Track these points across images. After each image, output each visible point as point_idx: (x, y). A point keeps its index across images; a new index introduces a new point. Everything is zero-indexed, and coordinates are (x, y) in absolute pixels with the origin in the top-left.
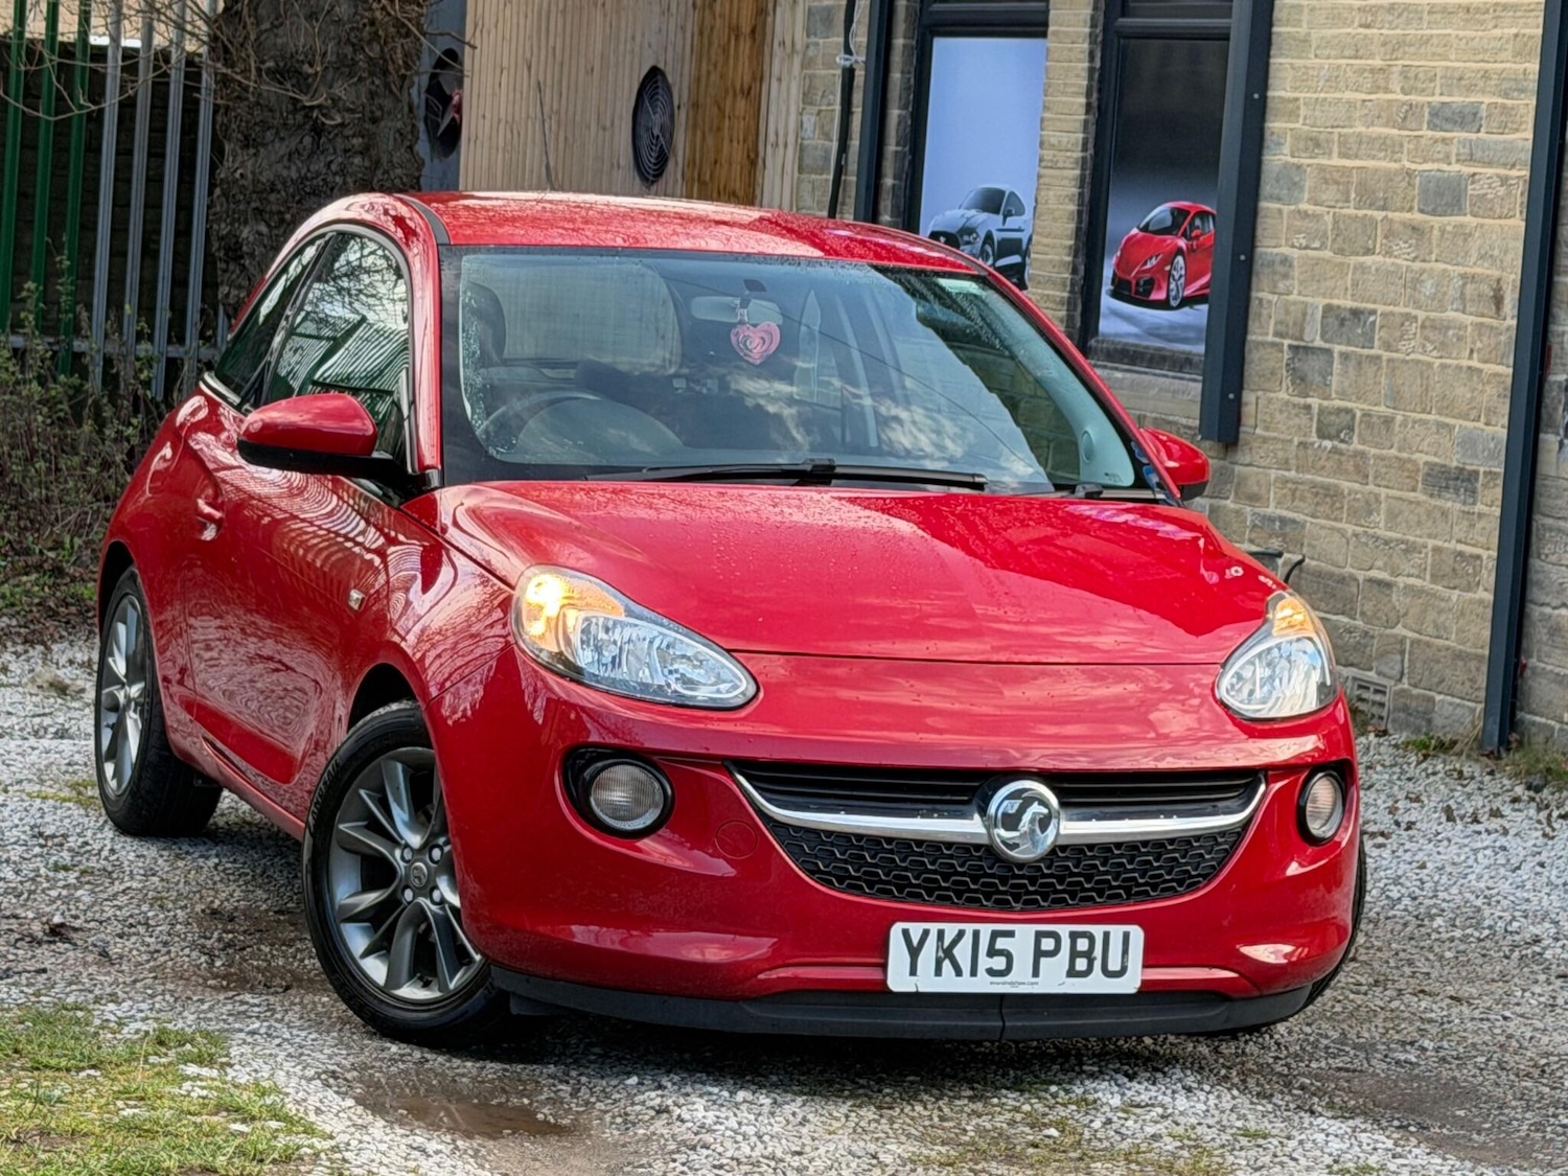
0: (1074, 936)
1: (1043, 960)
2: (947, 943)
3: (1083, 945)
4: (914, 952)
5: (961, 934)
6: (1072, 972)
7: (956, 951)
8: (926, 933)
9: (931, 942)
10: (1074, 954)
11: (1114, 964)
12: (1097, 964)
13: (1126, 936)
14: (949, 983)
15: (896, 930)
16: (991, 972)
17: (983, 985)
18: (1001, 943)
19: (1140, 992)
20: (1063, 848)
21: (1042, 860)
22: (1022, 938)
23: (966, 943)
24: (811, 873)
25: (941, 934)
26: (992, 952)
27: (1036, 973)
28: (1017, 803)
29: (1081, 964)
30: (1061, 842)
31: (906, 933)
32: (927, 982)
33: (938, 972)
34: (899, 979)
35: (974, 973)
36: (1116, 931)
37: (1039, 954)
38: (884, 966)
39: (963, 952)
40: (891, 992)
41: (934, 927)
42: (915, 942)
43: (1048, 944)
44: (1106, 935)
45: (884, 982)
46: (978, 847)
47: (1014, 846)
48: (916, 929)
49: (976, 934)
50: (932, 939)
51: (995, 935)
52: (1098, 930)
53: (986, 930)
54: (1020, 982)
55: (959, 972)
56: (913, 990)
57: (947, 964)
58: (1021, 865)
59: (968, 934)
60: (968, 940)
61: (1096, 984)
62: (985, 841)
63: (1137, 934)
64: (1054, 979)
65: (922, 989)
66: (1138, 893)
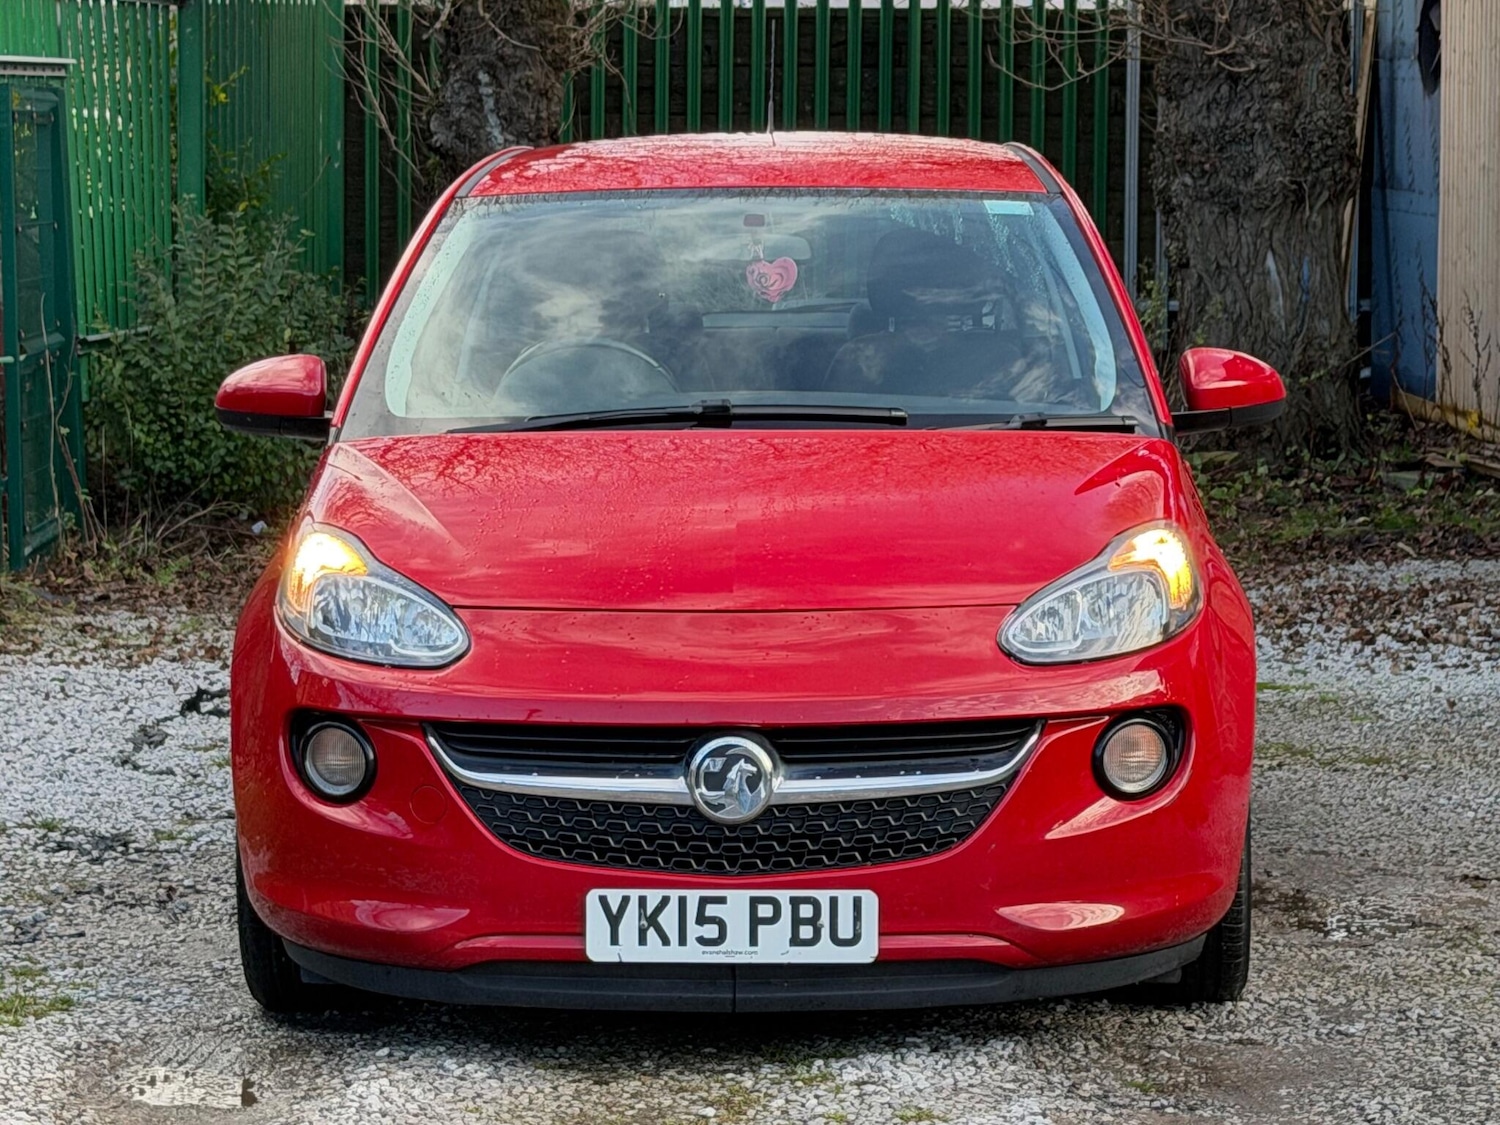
0: (795, 903)
1: (761, 928)
2: (649, 911)
3: (806, 911)
4: (614, 920)
5: (665, 901)
6: (795, 941)
7: (661, 919)
8: (626, 900)
9: (633, 908)
10: (797, 921)
11: (845, 931)
12: (825, 932)
13: (857, 902)
14: (654, 952)
15: (593, 897)
16: (702, 941)
17: (693, 954)
18: (711, 910)
19: (877, 962)
20: (782, 808)
21: (756, 820)
22: (735, 904)
23: (672, 908)
24: (506, 837)
25: (642, 901)
26: (702, 920)
27: (754, 941)
28: (720, 761)
29: (806, 932)
30: (773, 801)
31: (603, 900)
32: (630, 951)
33: (642, 941)
34: (598, 947)
35: (683, 941)
36: (846, 897)
37: (755, 922)
38: (582, 934)
39: (669, 920)
40: (590, 963)
41: (634, 894)
42: (614, 909)
43: (765, 911)
44: (834, 902)
45: (583, 951)
46: (682, 808)
47: (720, 807)
48: (614, 896)
49: (682, 901)
50: (633, 906)
51: (703, 902)
52: (823, 896)
53: (693, 896)
54: (736, 950)
55: (666, 941)
56: (616, 959)
57: (651, 933)
58: (733, 827)
59: (674, 901)
60: (673, 906)
61: (825, 953)
62: (688, 802)
63: (870, 900)
64: (775, 947)
65: (625, 960)
66: (875, 855)
